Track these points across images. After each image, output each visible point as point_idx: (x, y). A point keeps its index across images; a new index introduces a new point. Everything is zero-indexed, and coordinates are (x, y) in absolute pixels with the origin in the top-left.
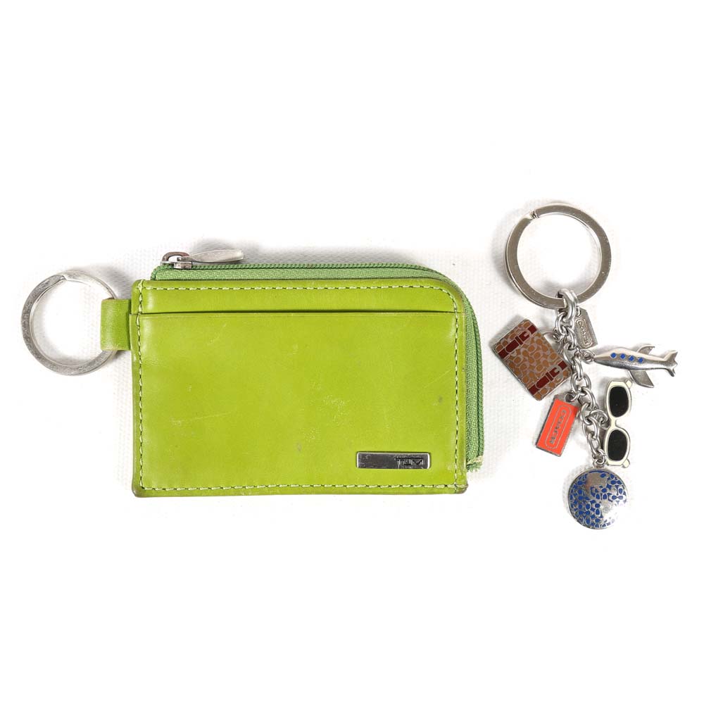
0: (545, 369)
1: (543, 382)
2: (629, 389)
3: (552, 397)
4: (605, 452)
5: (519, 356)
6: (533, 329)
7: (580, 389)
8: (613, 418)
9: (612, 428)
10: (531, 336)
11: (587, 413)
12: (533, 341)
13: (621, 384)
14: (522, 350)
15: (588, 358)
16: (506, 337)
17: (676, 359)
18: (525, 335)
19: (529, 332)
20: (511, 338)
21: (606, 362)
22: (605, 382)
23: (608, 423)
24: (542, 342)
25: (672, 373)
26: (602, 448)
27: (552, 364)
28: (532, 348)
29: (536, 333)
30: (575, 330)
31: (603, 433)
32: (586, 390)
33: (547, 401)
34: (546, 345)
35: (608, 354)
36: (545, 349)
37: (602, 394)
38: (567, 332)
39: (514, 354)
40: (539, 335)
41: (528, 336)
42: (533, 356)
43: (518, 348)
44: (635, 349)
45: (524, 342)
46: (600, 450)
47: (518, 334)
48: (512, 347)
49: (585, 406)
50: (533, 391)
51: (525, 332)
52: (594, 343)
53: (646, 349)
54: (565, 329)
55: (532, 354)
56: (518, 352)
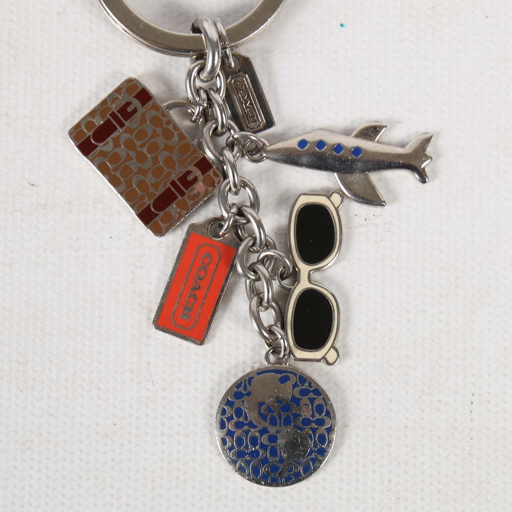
0: (169, 174)
1: (164, 200)
2: (337, 209)
3: (186, 228)
4: (287, 340)
5: (117, 150)
6: (144, 96)
7: (234, 210)
8: (304, 268)
9: (304, 284)
10: (141, 110)
11: (254, 258)
12: (143, 121)
13: (322, 200)
14: (122, 140)
15: (255, 152)
16: (92, 114)
17: (429, 150)
18: (129, 109)
19: (136, 103)
20: (102, 116)
21: (291, 158)
22: (285, 199)
23: (295, 276)
24: (161, 120)
25: (423, 178)
26: (283, 327)
27: (182, 163)
28: (142, 134)
29: (151, 103)
30: (228, 98)
31: (285, 294)
32: (249, 212)
33: (175, 239)
34: (171, 127)
35: (293, 143)
36: (168, 135)
37: (284, 221)
38: (209, 99)
39: (107, 146)
40: (156, 107)
41: (135, 111)
42: (145, 150)
43: (114, 135)
44: (347, 133)
45: (127, 124)
46: (278, 330)
47: (114, 108)
48: (103, 132)
49: (247, 242)
50: (146, 217)
51: (129, 104)
52: (270, 123)
53: (371, 132)
54: (204, 96)
55: (142, 147)
56: (117, 143)
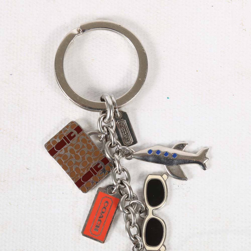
0: (90, 165)
1: (87, 177)
2: (165, 181)
3: (97, 189)
4: (142, 241)
5: (66, 154)
6: (79, 129)
7: (119, 182)
8: (150, 208)
9: (150, 216)
10: (77, 136)
11: (128, 203)
12: (78, 140)
13: (159, 177)
14: (68, 149)
15: (128, 155)
16: (55, 137)
17: (207, 155)
18: (72, 135)
19: (75, 132)
20: (60, 138)
21: (145, 158)
22: (142, 176)
23: (146, 212)
24: (86, 140)
25: (204, 167)
26: (141, 236)
27: (95, 159)
28: (77, 147)
29: (81, 133)
30: (117, 130)
31: (142, 220)
32: (125, 182)
33: (92, 194)
34: (90, 143)
35: (146, 151)
36: (89, 147)
37: (141, 186)
38: (108, 131)
39: (62, 152)
40: (84, 134)
42: (79, 154)
43: (65, 147)
44: (170, 147)
45: (71, 142)
46: (138, 237)
47: (65, 134)
48: (60, 145)
49: (125, 196)
50: (79, 184)
51: (72, 133)
52: (135, 142)
53: (181, 146)
54: (106, 129)
55: (77, 152)
56: (66, 150)
